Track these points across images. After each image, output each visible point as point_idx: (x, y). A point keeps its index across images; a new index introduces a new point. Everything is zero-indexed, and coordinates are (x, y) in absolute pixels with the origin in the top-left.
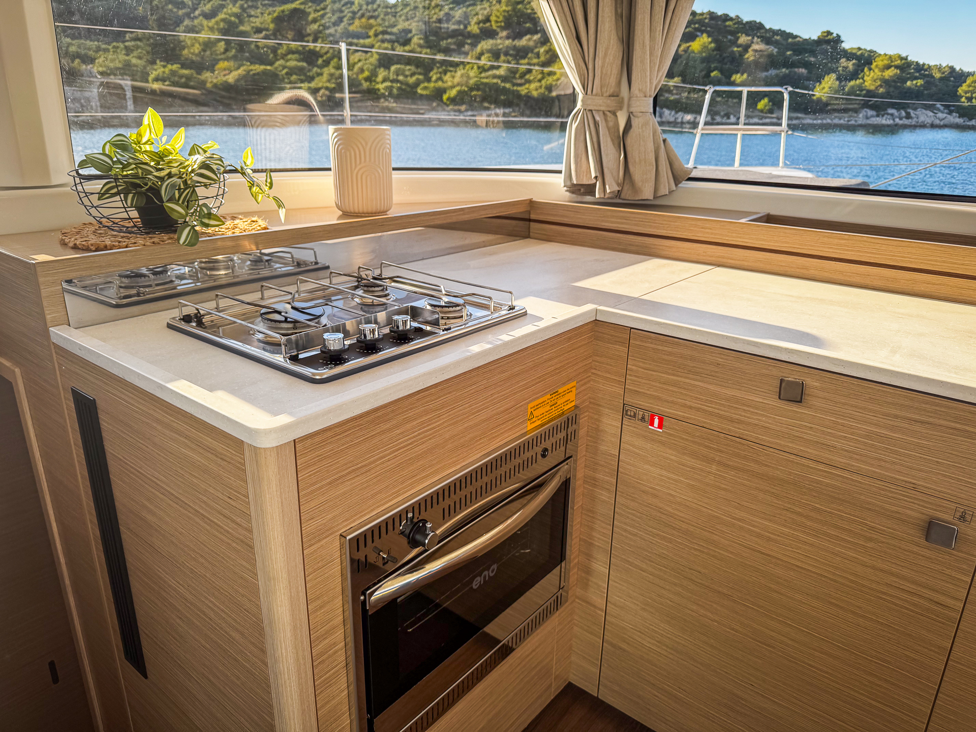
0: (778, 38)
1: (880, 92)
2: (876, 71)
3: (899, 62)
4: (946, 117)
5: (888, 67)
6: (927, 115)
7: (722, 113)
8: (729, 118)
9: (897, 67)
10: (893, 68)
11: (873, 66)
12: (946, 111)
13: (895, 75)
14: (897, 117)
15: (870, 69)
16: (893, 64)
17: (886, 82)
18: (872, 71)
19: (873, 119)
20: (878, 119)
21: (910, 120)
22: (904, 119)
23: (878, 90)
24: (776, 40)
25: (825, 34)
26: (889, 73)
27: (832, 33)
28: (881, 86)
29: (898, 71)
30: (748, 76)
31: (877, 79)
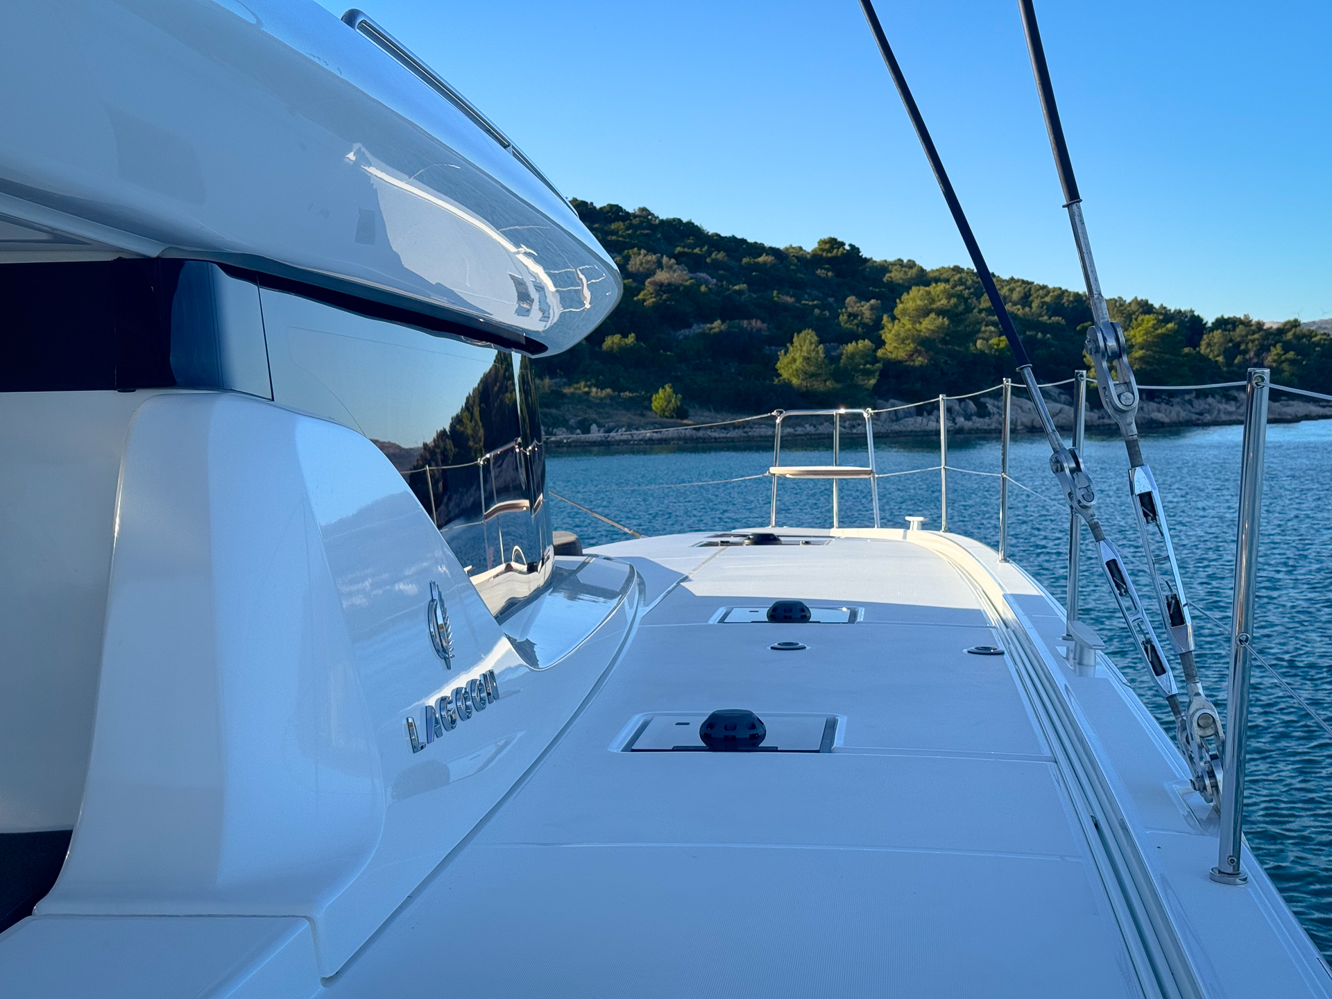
0: (721, 256)
1: (917, 363)
2: (905, 320)
3: (944, 302)
4: (1060, 411)
5: (926, 312)
6: (1021, 408)
7: (572, 422)
8: (587, 430)
9: (941, 312)
10: (933, 315)
11: (897, 312)
12: (1063, 397)
13: (940, 328)
14: (959, 414)
15: (893, 318)
16: (934, 306)
17: (925, 343)
18: (897, 321)
19: (910, 420)
20: (919, 419)
21: (987, 420)
22: (974, 418)
23: (914, 361)
24: (715, 261)
25: (827, 246)
26: (928, 325)
27: (842, 244)
28: (916, 351)
29: (946, 321)
30: (637, 339)
31: (907, 338)
